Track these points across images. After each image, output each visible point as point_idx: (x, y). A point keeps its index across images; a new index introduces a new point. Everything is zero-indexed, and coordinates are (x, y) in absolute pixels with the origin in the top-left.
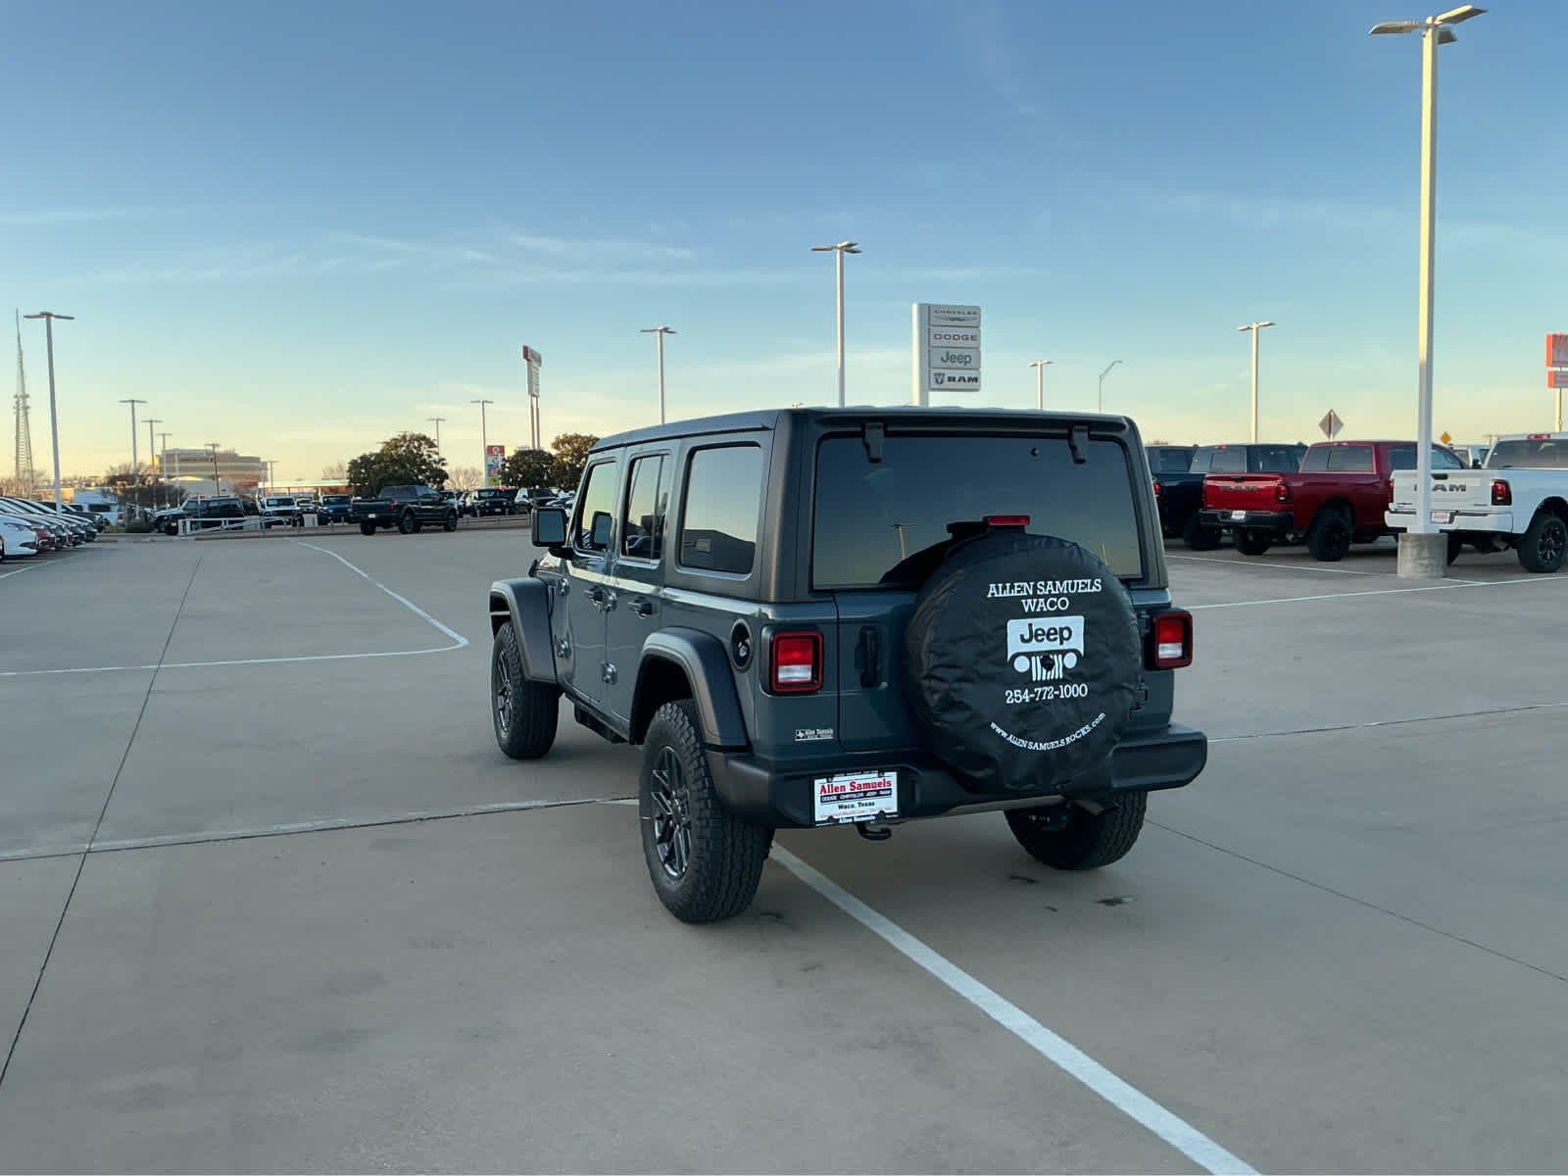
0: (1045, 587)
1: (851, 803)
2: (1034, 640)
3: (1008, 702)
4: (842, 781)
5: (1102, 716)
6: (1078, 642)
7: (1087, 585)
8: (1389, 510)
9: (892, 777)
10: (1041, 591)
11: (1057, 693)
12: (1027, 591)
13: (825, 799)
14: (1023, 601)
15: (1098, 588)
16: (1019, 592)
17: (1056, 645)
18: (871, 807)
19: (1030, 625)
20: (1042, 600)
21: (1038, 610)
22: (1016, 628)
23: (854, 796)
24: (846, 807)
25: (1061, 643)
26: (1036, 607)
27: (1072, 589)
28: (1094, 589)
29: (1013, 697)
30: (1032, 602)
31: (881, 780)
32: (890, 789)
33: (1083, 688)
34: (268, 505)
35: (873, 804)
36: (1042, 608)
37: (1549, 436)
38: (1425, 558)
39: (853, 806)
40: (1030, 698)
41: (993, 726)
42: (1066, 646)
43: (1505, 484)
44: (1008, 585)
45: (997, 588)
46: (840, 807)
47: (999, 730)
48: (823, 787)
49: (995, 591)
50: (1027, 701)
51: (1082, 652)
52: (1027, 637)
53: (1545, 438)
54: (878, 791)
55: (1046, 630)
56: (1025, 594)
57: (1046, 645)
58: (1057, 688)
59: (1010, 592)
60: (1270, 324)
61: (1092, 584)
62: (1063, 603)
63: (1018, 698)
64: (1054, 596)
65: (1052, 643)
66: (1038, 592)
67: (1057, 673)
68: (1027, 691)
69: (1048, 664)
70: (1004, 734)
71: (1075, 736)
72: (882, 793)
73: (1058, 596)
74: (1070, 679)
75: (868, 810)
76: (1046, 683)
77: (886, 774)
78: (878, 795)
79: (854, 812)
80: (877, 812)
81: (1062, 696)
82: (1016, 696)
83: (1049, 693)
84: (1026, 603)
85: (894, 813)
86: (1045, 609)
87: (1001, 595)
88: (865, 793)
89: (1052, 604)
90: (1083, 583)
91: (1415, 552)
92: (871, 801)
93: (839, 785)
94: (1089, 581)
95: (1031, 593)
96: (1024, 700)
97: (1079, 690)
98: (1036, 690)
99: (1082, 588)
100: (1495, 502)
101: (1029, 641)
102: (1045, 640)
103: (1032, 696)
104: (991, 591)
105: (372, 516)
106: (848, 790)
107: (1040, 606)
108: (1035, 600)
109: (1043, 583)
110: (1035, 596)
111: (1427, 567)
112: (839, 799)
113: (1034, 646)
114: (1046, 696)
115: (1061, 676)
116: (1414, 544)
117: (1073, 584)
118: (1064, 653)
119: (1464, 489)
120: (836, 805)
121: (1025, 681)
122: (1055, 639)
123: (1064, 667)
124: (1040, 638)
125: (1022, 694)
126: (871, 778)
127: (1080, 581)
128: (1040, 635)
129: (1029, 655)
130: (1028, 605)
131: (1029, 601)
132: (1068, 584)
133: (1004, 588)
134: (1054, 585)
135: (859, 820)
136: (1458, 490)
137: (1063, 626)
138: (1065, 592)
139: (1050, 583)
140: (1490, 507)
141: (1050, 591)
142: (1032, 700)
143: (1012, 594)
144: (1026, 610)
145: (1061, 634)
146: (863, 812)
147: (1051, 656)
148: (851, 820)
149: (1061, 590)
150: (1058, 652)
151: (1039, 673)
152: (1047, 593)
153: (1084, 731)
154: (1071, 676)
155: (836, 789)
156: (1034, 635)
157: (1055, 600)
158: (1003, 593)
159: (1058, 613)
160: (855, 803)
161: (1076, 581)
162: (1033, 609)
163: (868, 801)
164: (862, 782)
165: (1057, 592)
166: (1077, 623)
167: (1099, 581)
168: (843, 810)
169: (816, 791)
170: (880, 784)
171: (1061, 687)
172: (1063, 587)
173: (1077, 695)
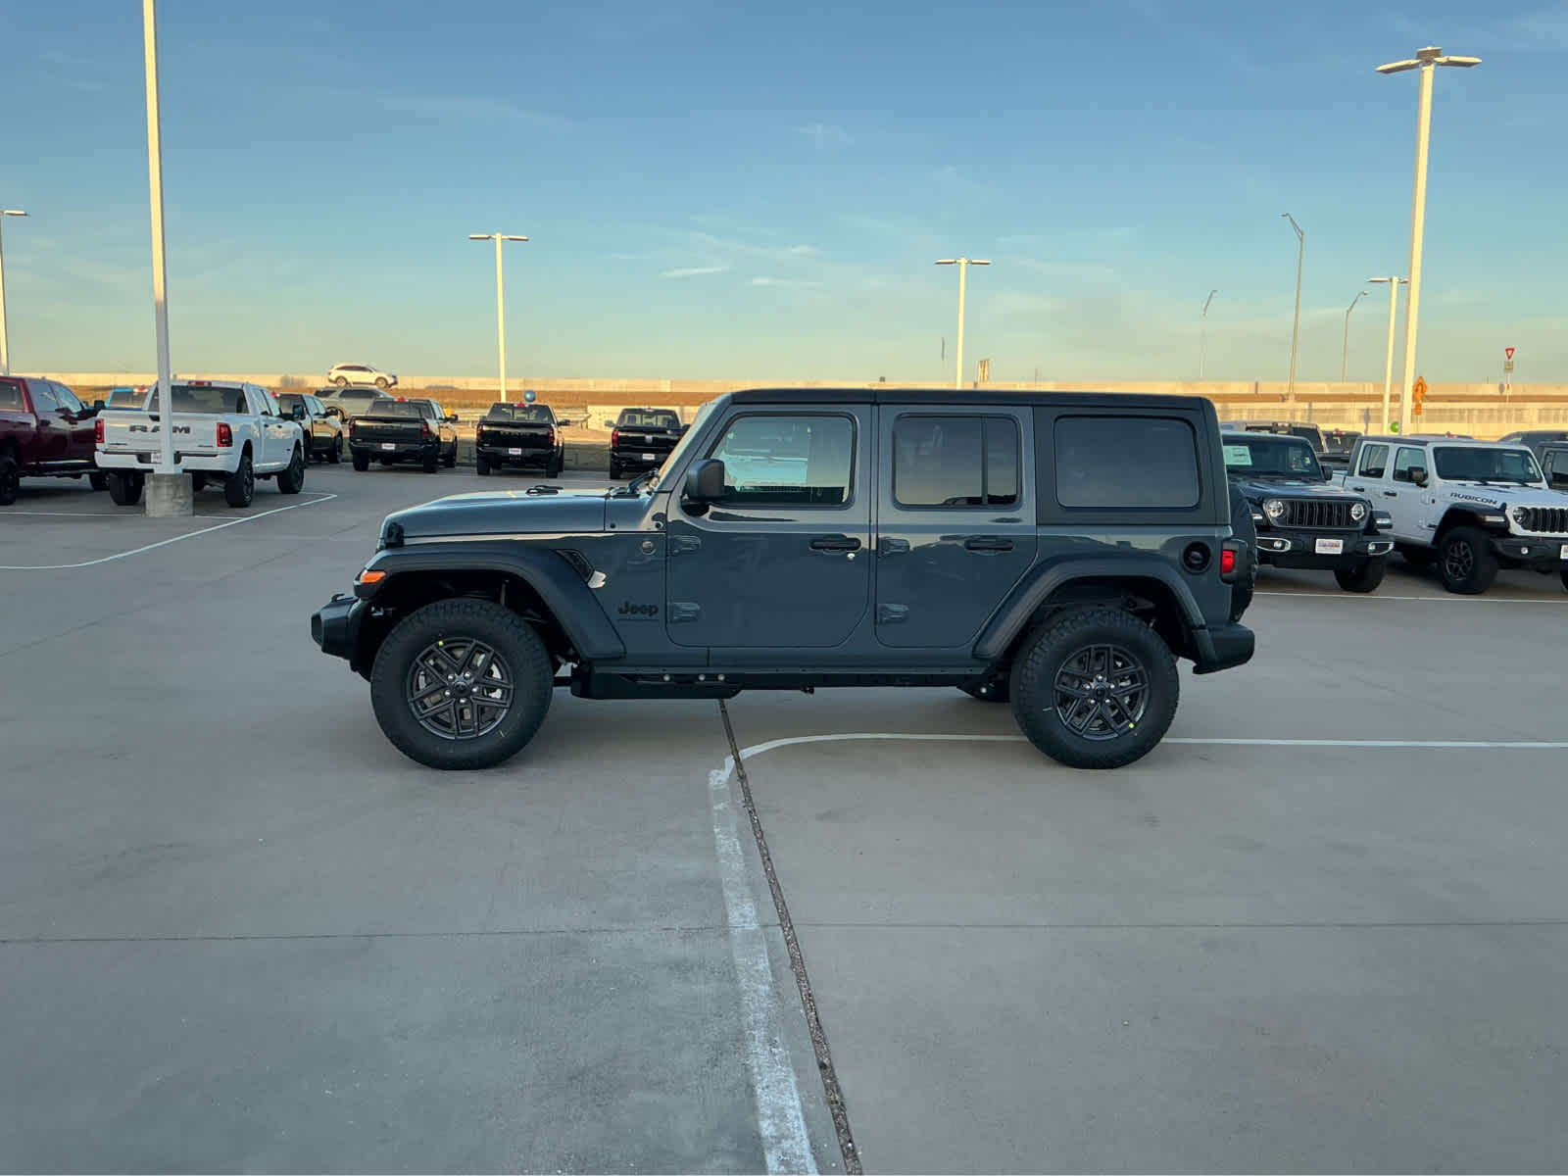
8: (97, 450)
37: (210, 383)
38: (180, 498)
43: (227, 426)
53: (206, 384)
60: (25, 215)
91: (171, 492)
100: (221, 443)
111: (183, 506)
116: (170, 484)
119: (187, 430)
136: (181, 431)
140: (216, 449)
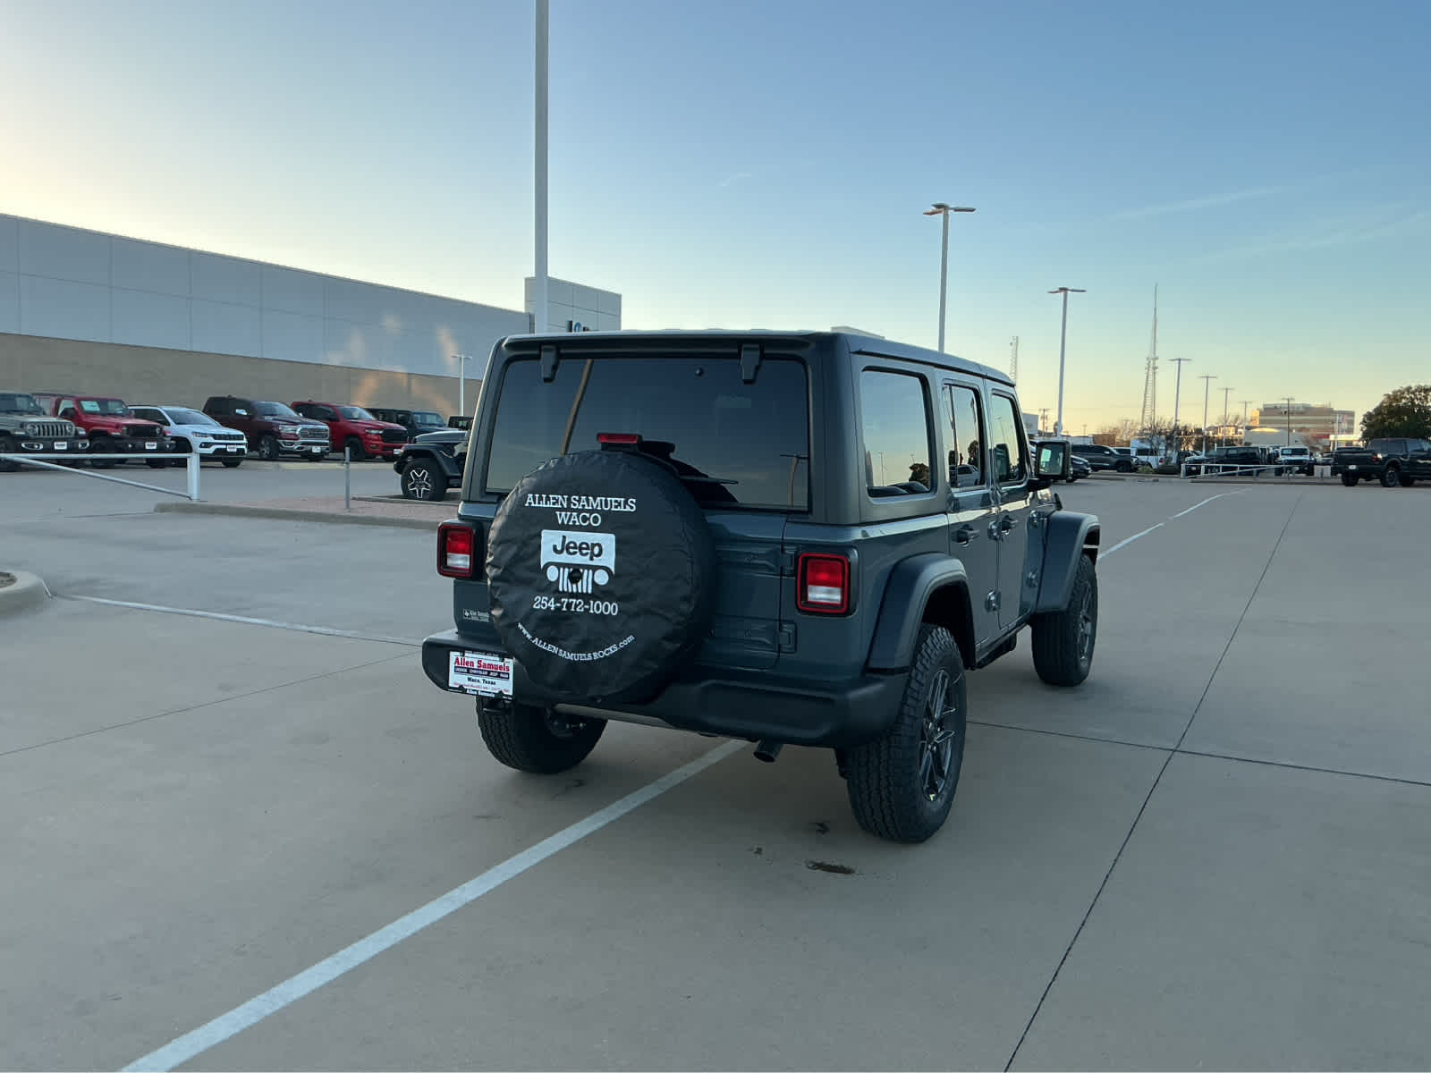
0: (579, 501)
1: (478, 678)
2: (565, 551)
3: (534, 606)
4: (471, 657)
5: (631, 638)
6: (609, 559)
7: (620, 504)
9: (510, 663)
10: (575, 505)
11: (587, 607)
12: (561, 504)
13: (458, 669)
14: (558, 513)
15: (632, 508)
16: (554, 504)
17: (585, 560)
18: (493, 686)
19: (564, 537)
20: (575, 514)
21: (571, 523)
22: (550, 539)
23: (480, 672)
24: (473, 681)
25: (591, 559)
26: (569, 521)
27: (606, 506)
28: (628, 509)
29: (540, 603)
30: (566, 515)
31: (502, 664)
32: (508, 674)
33: (614, 607)
34: (1282, 454)
35: (494, 683)
36: (574, 522)
39: (479, 681)
40: (556, 608)
41: (520, 626)
42: (596, 562)
44: (544, 496)
45: (534, 498)
46: (469, 679)
47: (525, 631)
48: (457, 659)
49: (532, 501)
50: (552, 609)
51: (613, 570)
52: (559, 548)
54: (499, 673)
55: (578, 544)
56: (560, 506)
57: (578, 559)
58: (587, 603)
59: (546, 504)
61: (626, 503)
62: (596, 520)
63: (544, 605)
64: (587, 511)
65: (584, 558)
66: (572, 506)
67: (585, 586)
68: (552, 600)
69: (575, 576)
70: (529, 636)
71: (604, 653)
72: (501, 675)
73: (591, 512)
74: (601, 596)
75: (490, 688)
76: (572, 595)
77: (506, 660)
78: (498, 676)
79: (478, 687)
80: (497, 692)
81: (592, 611)
82: (544, 603)
83: (579, 606)
84: (560, 515)
85: (510, 696)
86: (577, 523)
87: (537, 505)
88: (489, 672)
89: (585, 519)
90: (616, 501)
92: (493, 681)
93: (470, 660)
94: (623, 499)
95: (565, 506)
96: (549, 608)
97: (611, 608)
98: (563, 600)
99: (616, 507)
101: (561, 552)
102: (578, 554)
103: (558, 605)
104: (528, 501)
105: (1352, 467)
106: (476, 666)
107: (572, 519)
108: (569, 513)
109: (577, 498)
110: (569, 509)
112: (468, 672)
113: (564, 558)
114: (575, 608)
115: (590, 591)
117: (606, 501)
118: (595, 568)
120: (466, 677)
121: (552, 589)
122: (587, 554)
123: (593, 582)
124: (572, 551)
125: (548, 602)
126: (493, 660)
127: (613, 499)
128: (572, 548)
129: (559, 565)
130: (562, 517)
131: (563, 513)
132: (601, 500)
133: (540, 499)
134: (588, 500)
135: (482, 694)
137: (595, 542)
138: (599, 508)
139: (583, 498)
141: (583, 506)
142: (558, 609)
143: (548, 506)
144: (560, 522)
145: (594, 550)
146: (487, 688)
147: (581, 570)
148: (475, 693)
149: (595, 506)
150: (588, 567)
151: (565, 585)
152: (580, 507)
153: (613, 649)
154: (599, 593)
155: (467, 663)
156: (566, 548)
157: (588, 515)
158: (539, 503)
159: (590, 529)
160: (481, 679)
161: (609, 499)
162: (566, 522)
163: (491, 680)
164: (487, 662)
165: (590, 508)
166: (608, 541)
167: (634, 500)
168: (471, 683)
169: (451, 661)
170: (501, 667)
171: (592, 602)
172: (597, 502)
173: (608, 613)
